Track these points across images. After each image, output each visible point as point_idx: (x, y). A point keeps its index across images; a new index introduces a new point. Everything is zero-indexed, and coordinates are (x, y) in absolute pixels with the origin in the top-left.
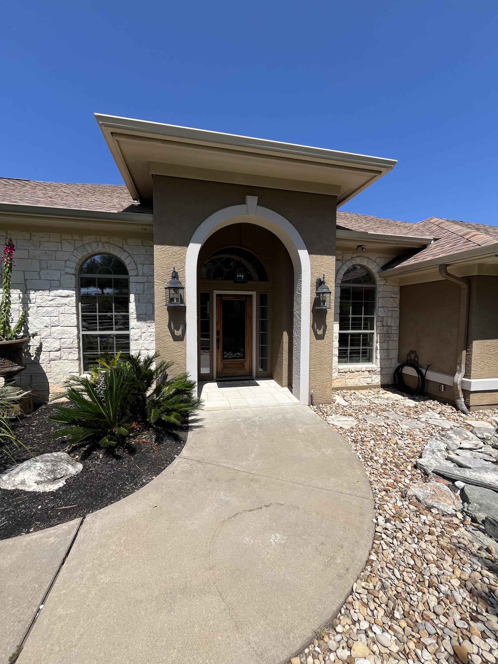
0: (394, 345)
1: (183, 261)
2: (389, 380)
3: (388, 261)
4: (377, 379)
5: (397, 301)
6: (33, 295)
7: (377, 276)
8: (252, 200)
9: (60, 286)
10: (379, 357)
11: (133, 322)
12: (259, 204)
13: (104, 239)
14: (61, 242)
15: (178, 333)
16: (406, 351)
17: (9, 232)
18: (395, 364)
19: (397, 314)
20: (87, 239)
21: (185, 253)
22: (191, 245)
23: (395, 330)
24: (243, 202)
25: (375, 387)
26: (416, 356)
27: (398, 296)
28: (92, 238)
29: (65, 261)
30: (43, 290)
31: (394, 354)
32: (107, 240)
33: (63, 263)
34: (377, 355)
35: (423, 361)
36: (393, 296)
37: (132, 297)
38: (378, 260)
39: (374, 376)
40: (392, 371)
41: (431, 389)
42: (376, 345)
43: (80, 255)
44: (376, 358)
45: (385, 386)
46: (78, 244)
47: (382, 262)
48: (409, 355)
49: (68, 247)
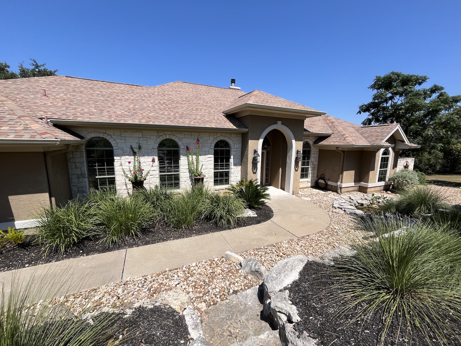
0: (316, 171)
1: (257, 145)
2: (313, 185)
3: (316, 139)
4: (309, 185)
5: (318, 155)
6: (200, 157)
7: (312, 146)
8: (279, 123)
9: (209, 154)
10: (310, 176)
11: (232, 166)
12: (282, 124)
13: (224, 135)
14: (209, 136)
15: (255, 171)
16: (321, 174)
17: (192, 133)
18: (316, 179)
19: (317, 160)
20: (218, 135)
21: (258, 142)
22: (260, 140)
23: (316, 166)
24: (276, 123)
25: (309, 187)
26: (324, 176)
27: (318, 153)
28: (220, 134)
29: (211, 144)
30: (203, 155)
31: (316, 175)
32: (225, 135)
33: (210, 144)
34: (310, 175)
35: (326, 177)
36: (317, 153)
37: (232, 157)
38: (313, 139)
39: (309, 183)
40: (314, 181)
41: (329, 187)
42: (310, 171)
43: (215, 141)
44: (310, 177)
45: (312, 187)
46: (215, 137)
47: (314, 140)
48: (321, 175)
49: (212, 138)
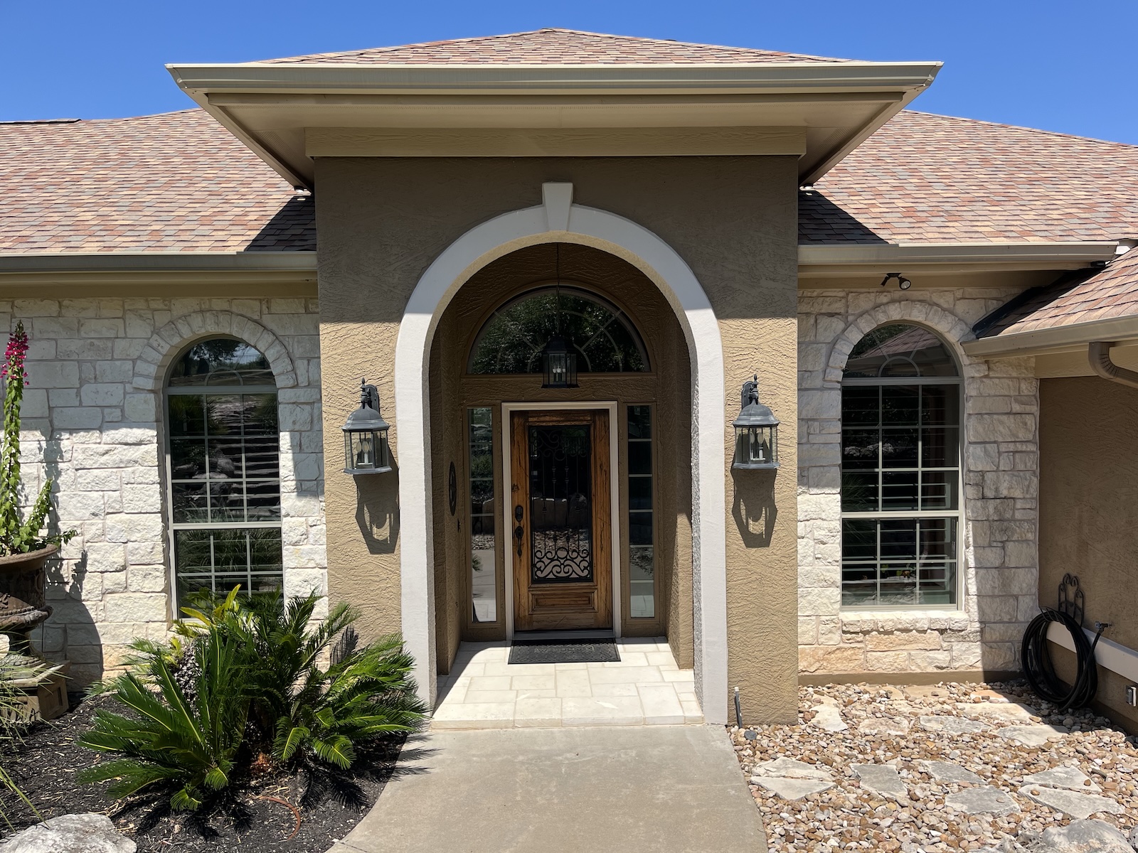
0: (1024, 553)
1: (390, 359)
2: (1008, 659)
3: (994, 306)
4: (971, 657)
5: (1032, 423)
6: (67, 442)
7: (960, 351)
8: (557, 194)
9: (124, 421)
10: (973, 589)
11: (289, 500)
12: (577, 200)
13: (219, 304)
14: (123, 318)
15: (381, 533)
16: (1057, 577)
17: (18, 302)
18: (1028, 610)
19: (1032, 462)
20: (181, 306)
21: (393, 338)
22: (407, 318)
23: (1026, 510)
24: (535, 199)
25: (962, 677)
26: (1080, 594)
27: (1035, 409)
28: (191, 303)
29: (134, 361)
30: (87, 430)
31: (1026, 581)
32: (225, 306)
33: (129, 365)
34: (968, 583)
35: (1095, 611)
36: (1017, 408)
37: (285, 439)
38: (961, 307)
39: (958, 647)
40: (1018, 632)
41: (1111, 694)
42: (966, 554)
43: (166, 347)
44: (967, 593)
45: (995, 678)
46: (162, 319)
47: (976, 311)
48: (1062, 588)
49: (138, 329)
